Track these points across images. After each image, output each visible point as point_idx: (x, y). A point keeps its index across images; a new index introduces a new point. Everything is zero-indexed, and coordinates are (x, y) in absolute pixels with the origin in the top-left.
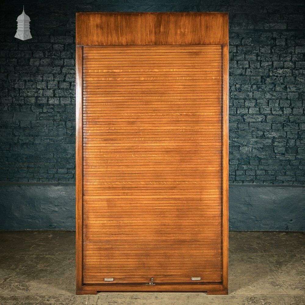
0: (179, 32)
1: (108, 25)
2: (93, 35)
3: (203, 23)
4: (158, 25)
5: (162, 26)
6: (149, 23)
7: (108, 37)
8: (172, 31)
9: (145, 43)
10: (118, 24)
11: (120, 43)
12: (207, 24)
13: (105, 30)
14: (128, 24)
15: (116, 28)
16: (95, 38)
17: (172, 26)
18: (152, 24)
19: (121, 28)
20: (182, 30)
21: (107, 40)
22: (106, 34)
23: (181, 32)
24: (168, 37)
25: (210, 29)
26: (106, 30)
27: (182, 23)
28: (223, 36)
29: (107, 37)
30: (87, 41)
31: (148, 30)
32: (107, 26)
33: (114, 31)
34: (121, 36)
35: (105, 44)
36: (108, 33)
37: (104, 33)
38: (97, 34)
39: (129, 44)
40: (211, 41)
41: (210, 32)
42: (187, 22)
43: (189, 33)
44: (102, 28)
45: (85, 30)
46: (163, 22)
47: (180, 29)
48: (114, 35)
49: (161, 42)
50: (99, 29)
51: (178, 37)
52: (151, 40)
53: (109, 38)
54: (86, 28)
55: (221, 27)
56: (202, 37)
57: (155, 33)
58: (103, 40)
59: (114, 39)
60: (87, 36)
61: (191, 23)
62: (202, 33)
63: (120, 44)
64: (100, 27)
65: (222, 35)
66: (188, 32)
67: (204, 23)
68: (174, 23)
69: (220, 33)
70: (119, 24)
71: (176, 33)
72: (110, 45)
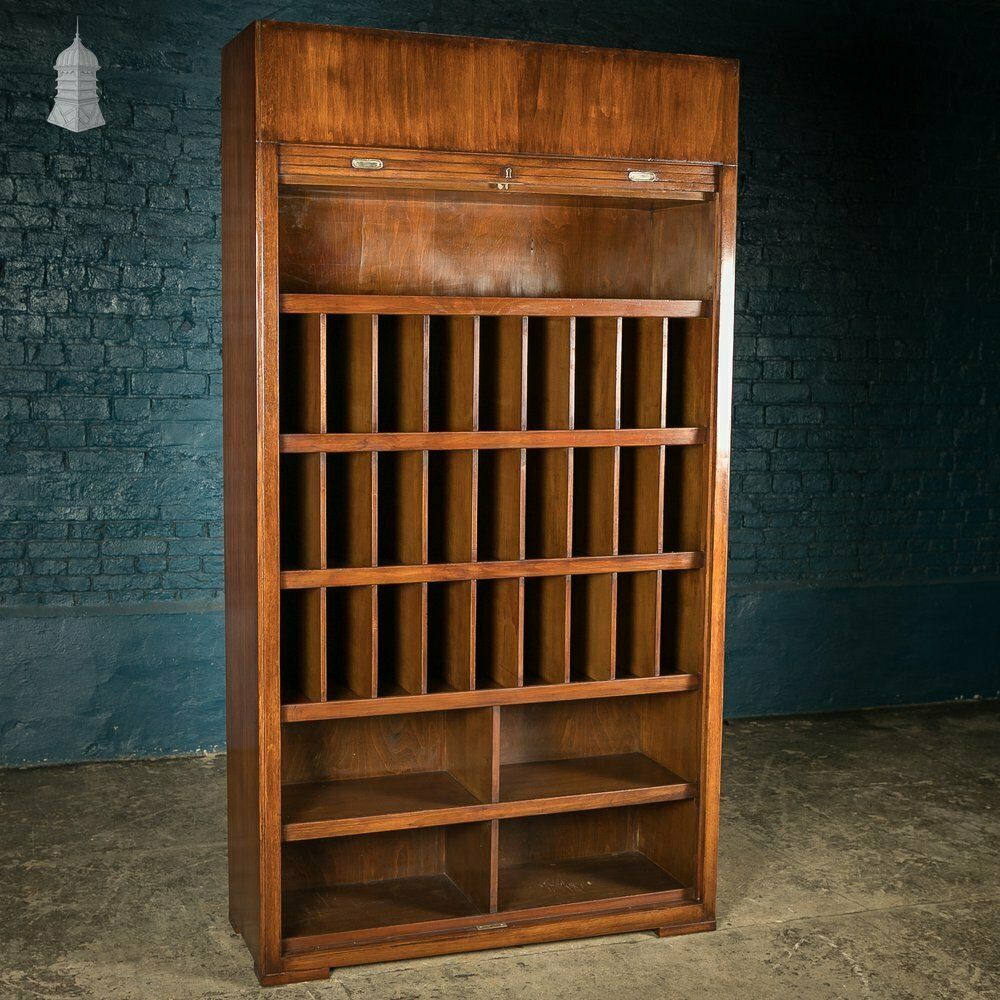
0: (593, 115)
1: (367, 75)
2: (316, 104)
3: (666, 91)
4: (530, 84)
5: (541, 91)
6: (502, 78)
7: (366, 114)
8: (574, 109)
9: (490, 144)
10: (402, 73)
11: (405, 139)
12: (677, 94)
13: (359, 92)
14: (435, 74)
15: (396, 86)
16: (323, 118)
17: (572, 92)
18: (511, 82)
19: (409, 89)
20: (603, 109)
21: (365, 125)
22: (359, 105)
23: (600, 114)
24: (559, 129)
25: (685, 110)
26: (362, 92)
27: (602, 86)
28: (724, 136)
29: (364, 115)
30: (294, 125)
31: (497, 101)
32: (365, 76)
33: (389, 98)
34: (411, 116)
35: (356, 141)
36: (366, 103)
37: (354, 101)
38: (331, 104)
39: (436, 145)
40: (689, 151)
41: (685, 119)
42: (618, 82)
43: (625, 120)
44: (346, 84)
45: (290, 87)
46: (545, 77)
47: (598, 103)
48: (388, 111)
49: (539, 145)
50: (337, 86)
51: (592, 132)
52: (508, 135)
53: (372, 119)
54: (293, 80)
55: (719, 108)
56: (661, 133)
57: (521, 112)
58: (351, 125)
59: (387, 123)
60: (295, 109)
61: (630, 87)
62: (661, 123)
63: (408, 144)
64: (339, 77)
65: (720, 133)
66: (621, 115)
67: (669, 90)
68: (580, 83)
69: (715, 128)
70: (405, 72)
71: (585, 118)
72: (374, 145)
